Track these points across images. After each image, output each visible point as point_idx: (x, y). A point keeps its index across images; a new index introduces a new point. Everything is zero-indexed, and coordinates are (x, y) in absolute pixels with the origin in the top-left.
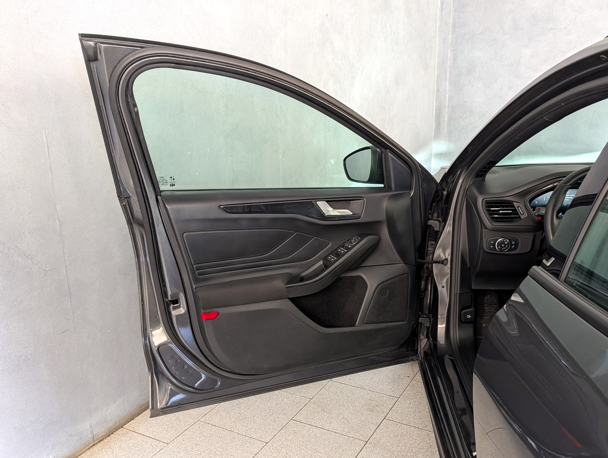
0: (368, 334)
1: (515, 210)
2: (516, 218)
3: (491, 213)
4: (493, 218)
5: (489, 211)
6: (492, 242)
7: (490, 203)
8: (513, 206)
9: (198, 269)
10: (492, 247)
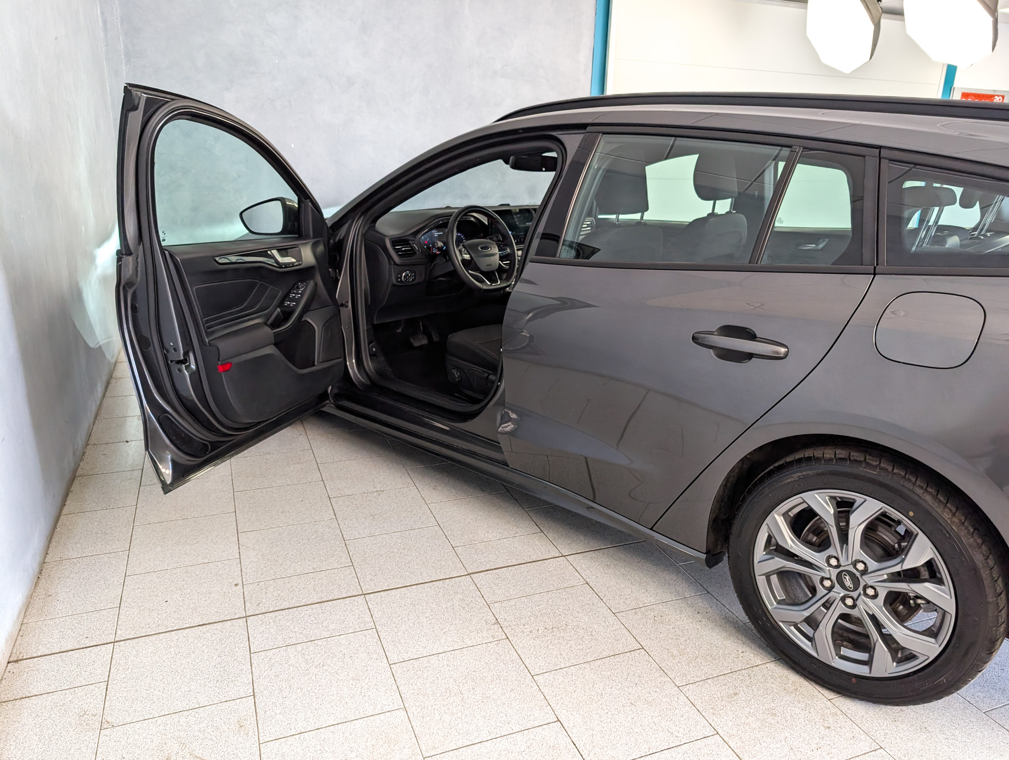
0: (325, 371)
1: (411, 247)
2: (412, 253)
3: (397, 251)
4: (399, 255)
5: (395, 249)
6: (399, 276)
7: (395, 243)
8: (410, 244)
9: (207, 322)
10: (399, 280)
